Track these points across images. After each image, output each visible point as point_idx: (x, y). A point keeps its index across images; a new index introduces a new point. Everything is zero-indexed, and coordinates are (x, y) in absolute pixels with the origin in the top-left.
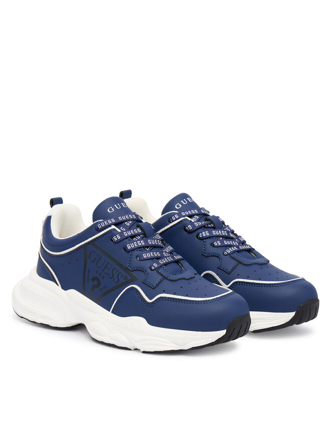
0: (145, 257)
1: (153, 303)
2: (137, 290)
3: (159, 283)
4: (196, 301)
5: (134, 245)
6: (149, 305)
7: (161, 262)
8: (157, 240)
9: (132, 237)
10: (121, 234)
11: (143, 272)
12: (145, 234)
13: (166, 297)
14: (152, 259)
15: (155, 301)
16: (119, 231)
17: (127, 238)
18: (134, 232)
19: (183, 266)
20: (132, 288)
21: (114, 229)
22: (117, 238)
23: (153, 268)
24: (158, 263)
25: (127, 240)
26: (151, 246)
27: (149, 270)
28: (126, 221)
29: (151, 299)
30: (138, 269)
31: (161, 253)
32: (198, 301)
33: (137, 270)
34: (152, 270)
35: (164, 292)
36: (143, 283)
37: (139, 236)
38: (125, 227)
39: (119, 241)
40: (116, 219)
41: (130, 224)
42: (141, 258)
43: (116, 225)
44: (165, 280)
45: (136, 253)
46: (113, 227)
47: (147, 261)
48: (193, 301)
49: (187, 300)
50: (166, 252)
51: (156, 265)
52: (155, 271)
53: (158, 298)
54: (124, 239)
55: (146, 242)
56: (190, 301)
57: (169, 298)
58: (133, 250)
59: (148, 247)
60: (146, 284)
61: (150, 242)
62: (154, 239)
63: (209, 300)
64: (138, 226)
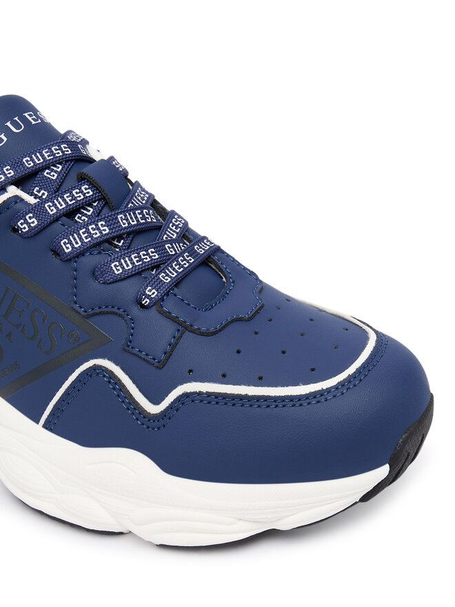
0: (118, 272)
1: (163, 414)
2: (112, 375)
3: (173, 346)
4: (291, 398)
5: (81, 239)
6: (151, 424)
7: (166, 278)
8: (141, 208)
9: (71, 213)
10: (38, 210)
11: (120, 316)
12: (104, 198)
13: (200, 393)
14: (138, 273)
15: (171, 407)
16: (32, 200)
17: (57, 220)
18: (74, 198)
19: (221, 270)
20: (95, 367)
21: (16, 197)
22: (28, 224)
23: (146, 301)
24: (157, 284)
25: (57, 225)
26: (129, 234)
27: (136, 311)
28: (47, 166)
29: (156, 401)
30: (104, 309)
31: (160, 248)
32: (300, 398)
33: (100, 313)
34: (143, 306)
35: (191, 376)
36: (125, 350)
37: (90, 205)
38: (46, 184)
39: (35, 233)
40: (16, 165)
41: (59, 173)
42: (108, 278)
43: (19, 182)
44: (187, 334)
45: (90, 261)
46: (13, 191)
47: (125, 283)
48: (283, 399)
49: (266, 398)
50: (171, 241)
51: (152, 292)
52: (153, 311)
53: (179, 399)
54: (48, 224)
55: (112, 222)
56: (276, 399)
57: (209, 394)
58: (79, 254)
59: (119, 238)
60: (134, 354)
61: (124, 222)
62: (134, 209)
63: (328, 390)
64: (82, 179)
